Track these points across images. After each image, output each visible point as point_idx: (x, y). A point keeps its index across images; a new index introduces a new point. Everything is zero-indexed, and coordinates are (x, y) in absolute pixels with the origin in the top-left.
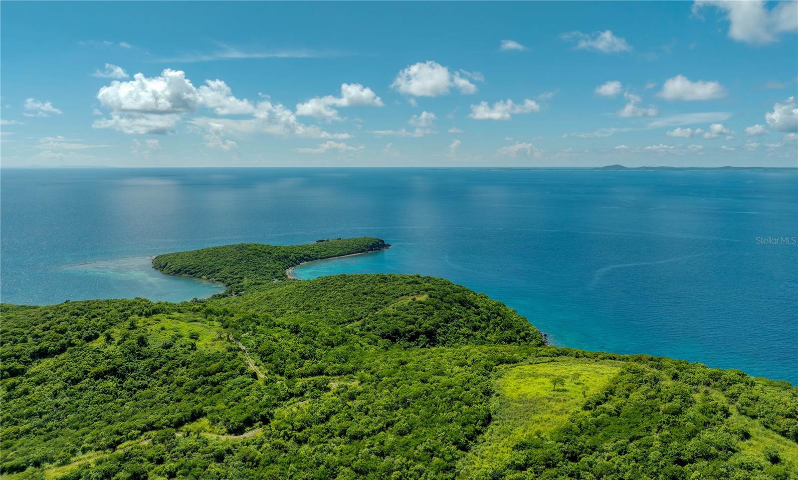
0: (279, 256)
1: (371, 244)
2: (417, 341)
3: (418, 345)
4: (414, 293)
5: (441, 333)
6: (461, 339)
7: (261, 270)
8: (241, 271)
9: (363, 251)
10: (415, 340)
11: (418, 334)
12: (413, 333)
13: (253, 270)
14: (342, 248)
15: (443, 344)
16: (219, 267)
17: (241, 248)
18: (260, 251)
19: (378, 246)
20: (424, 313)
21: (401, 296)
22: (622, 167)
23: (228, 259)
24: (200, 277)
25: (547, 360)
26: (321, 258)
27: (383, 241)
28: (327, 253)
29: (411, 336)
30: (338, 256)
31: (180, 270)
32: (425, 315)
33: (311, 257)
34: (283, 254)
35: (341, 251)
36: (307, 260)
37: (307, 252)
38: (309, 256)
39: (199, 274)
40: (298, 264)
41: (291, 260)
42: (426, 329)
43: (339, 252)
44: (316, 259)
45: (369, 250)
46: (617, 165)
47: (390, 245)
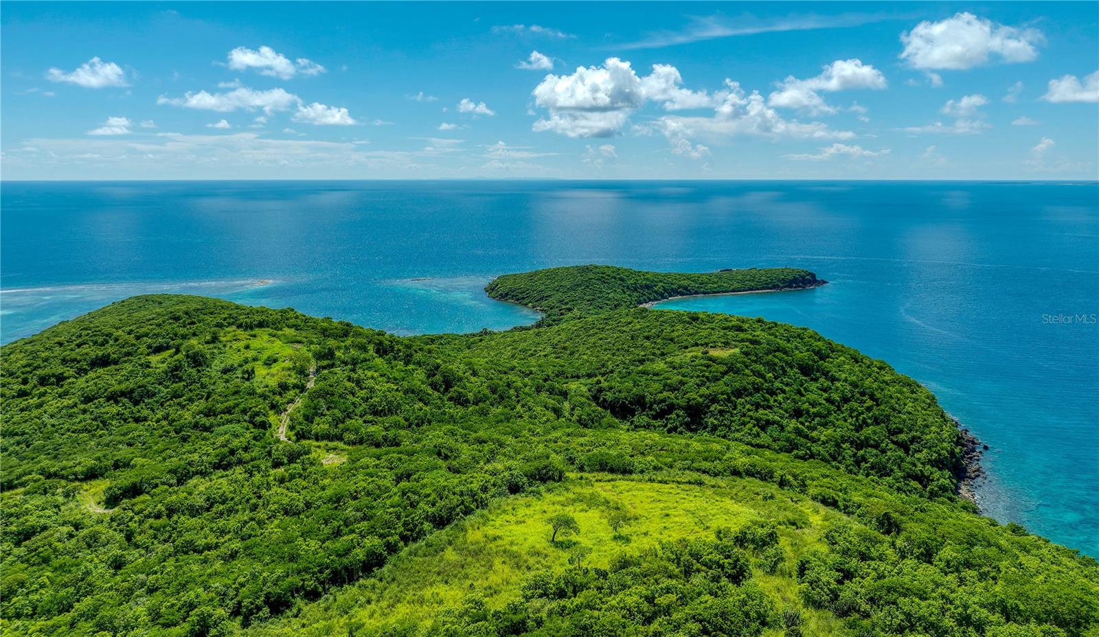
0: (635, 284)
1: (790, 277)
2: (667, 419)
3: (665, 426)
4: (719, 344)
5: (716, 412)
6: (750, 425)
7: (599, 300)
8: (573, 301)
9: (774, 287)
10: (664, 417)
11: (671, 408)
12: (663, 406)
13: (588, 301)
14: (743, 281)
15: (712, 431)
16: (549, 293)
17: (585, 270)
18: (609, 276)
19: (803, 282)
20: (703, 376)
21: (693, 346)
23: (563, 283)
24: (526, 305)
25: (687, 480)
26: (704, 293)
27: (813, 276)
28: (715, 286)
29: (661, 409)
30: (733, 291)
31: (507, 294)
32: (704, 379)
33: (689, 291)
34: (644, 282)
35: (739, 285)
36: (682, 294)
37: (686, 283)
38: (686, 288)
39: (526, 301)
40: (664, 298)
41: (656, 292)
42: (688, 402)
43: (736, 285)
44: (696, 293)
45: (784, 287)
47: (825, 282)
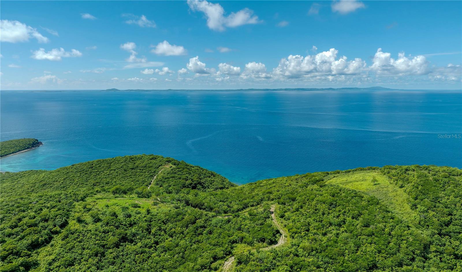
1: (30, 143)
9: (28, 148)
19: (36, 144)
22: (117, 90)
27: (37, 140)
28: (3, 152)
30: (13, 153)
35: (14, 150)
45: (32, 147)
46: (114, 89)
